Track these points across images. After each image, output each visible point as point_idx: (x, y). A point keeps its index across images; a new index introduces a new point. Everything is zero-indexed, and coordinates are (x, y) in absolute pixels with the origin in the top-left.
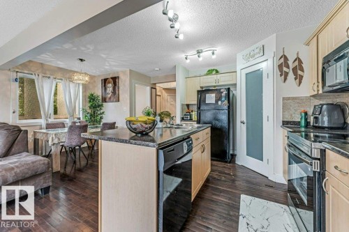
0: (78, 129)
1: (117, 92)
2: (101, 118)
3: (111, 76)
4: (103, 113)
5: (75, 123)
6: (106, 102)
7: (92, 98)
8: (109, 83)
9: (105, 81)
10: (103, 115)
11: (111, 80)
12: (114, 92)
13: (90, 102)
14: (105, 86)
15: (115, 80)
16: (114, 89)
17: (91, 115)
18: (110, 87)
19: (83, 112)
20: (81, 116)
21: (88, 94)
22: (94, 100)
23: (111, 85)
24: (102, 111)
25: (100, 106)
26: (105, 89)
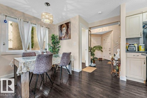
0: (45, 58)
1: (69, 32)
2: (59, 50)
3: (65, 23)
4: (60, 46)
5: (43, 52)
6: (61, 39)
7: (53, 37)
8: (64, 27)
9: (61, 27)
10: (60, 48)
11: (65, 25)
12: (67, 32)
13: (52, 39)
14: (61, 30)
15: (68, 24)
16: (67, 31)
17: (53, 48)
18: (64, 29)
19: (49, 46)
20: (47, 48)
21: (51, 35)
22: (54, 39)
23: (65, 28)
24: (59, 45)
25: (58, 42)
26: (61, 31)
